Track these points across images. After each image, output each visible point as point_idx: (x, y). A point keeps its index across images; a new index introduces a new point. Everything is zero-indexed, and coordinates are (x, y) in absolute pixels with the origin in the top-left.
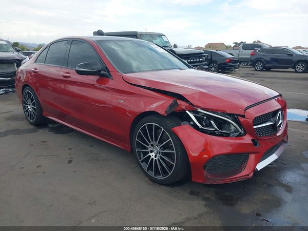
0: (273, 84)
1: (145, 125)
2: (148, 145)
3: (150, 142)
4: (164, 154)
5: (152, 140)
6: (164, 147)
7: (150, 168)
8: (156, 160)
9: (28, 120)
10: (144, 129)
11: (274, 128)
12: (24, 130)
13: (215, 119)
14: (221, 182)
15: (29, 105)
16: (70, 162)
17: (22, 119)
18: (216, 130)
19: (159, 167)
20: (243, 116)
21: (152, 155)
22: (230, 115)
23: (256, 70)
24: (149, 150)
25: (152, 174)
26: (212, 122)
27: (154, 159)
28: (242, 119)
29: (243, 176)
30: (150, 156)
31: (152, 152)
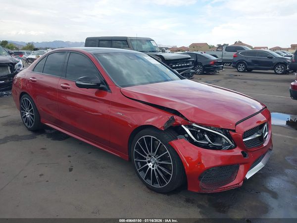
0: (255, 86)
1: (144, 137)
2: (146, 156)
3: (147, 153)
4: (162, 165)
5: (150, 151)
6: (162, 159)
7: (148, 176)
8: (153, 170)
9: (26, 126)
10: (142, 141)
11: (261, 139)
12: (23, 136)
13: (209, 133)
14: (214, 191)
15: (27, 111)
16: (71, 170)
17: (20, 125)
18: (209, 143)
19: (157, 177)
20: (234, 131)
21: (150, 165)
22: (222, 129)
23: (239, 71)
24: (147, 161)
25: (150, 182)
26: (206, 135)
27: (152, 169)
28: (233, 134)
29: (234, 185)
30: (148, 166)
31: (149, 162)
